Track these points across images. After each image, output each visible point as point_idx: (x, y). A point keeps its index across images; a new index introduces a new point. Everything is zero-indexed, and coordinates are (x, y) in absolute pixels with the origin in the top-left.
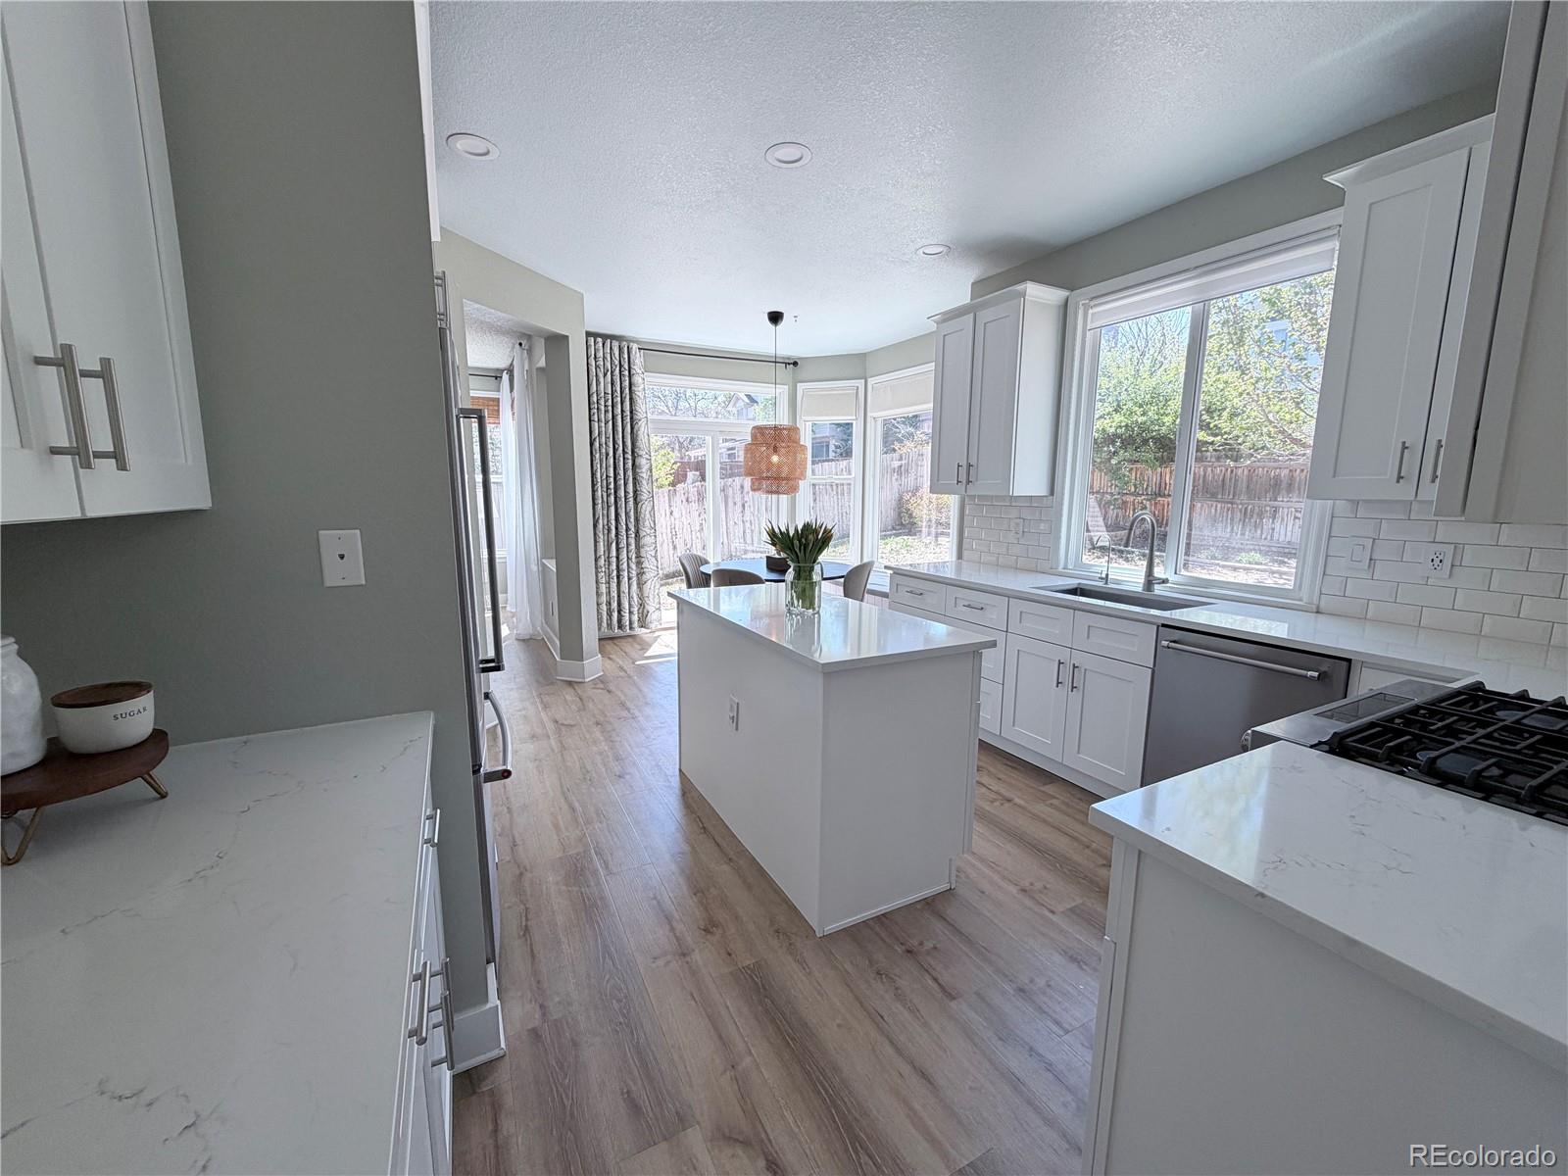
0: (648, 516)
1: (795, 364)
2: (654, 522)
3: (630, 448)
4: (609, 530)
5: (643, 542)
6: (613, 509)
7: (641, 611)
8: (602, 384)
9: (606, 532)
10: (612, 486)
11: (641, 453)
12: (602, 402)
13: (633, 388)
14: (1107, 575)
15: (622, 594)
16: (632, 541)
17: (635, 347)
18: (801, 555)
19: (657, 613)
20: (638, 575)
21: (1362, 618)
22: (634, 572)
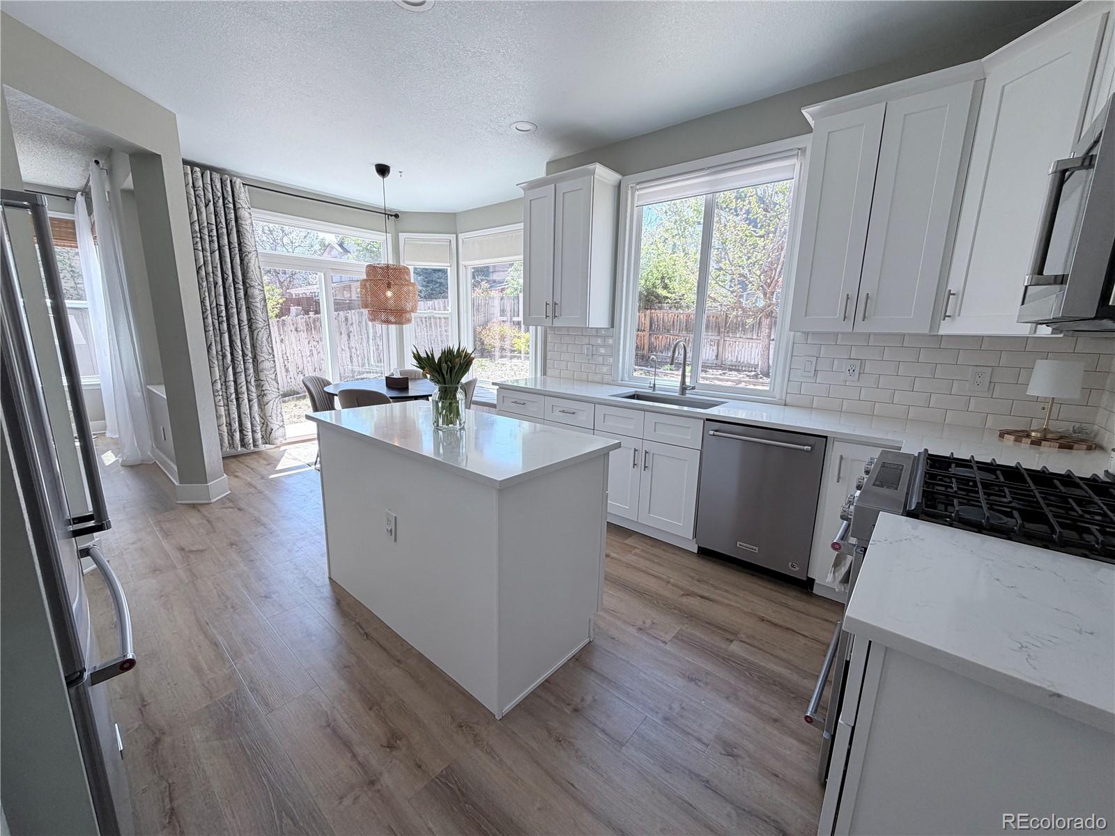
0: (265, 343)
1: (397, 216)
2: (272, 347)
3: (240, 278)
4: (224, 356)
5: (261, 366)
6: (226, 336)
7: (263, 429)
8: (204, 214)
9: (220, 358)
10: (224, 314)
11: (253, 284)
12: (206, 231)
13: (240, 221)
14: (654, 385)
15: (243, 416)
16: (250, 366)
17: (238, 182)
18: (447, 377)
19: (281, 430)
20: (258, 396)
21: (809, 407)
22: (254, 395)
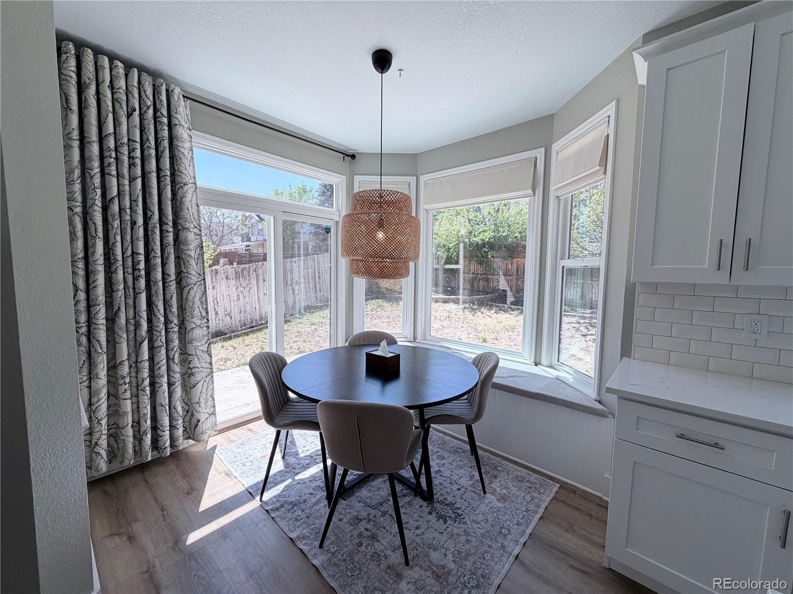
0: (198, 303)
1: (353, 157)
2: (207, 309)
3: (170, 217)
4: (137, 326)
5: (189, 336)
6: (143, 297)
7: (187, 419)
8: (124, 127)
9: (132, 328)
10: (142, 266)
11: (188, 225)
12: (125, 150)
13: (175, 142)
15: (159, 408)
16: (175, 337)
17: (177, 90)
19: (212, 418)
20: (183, 375)
22: (178, 376)
